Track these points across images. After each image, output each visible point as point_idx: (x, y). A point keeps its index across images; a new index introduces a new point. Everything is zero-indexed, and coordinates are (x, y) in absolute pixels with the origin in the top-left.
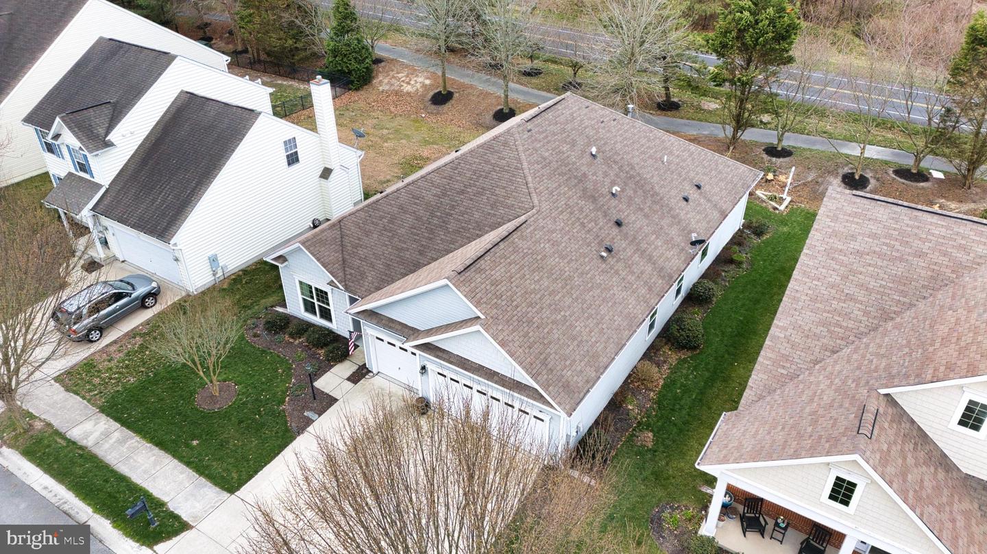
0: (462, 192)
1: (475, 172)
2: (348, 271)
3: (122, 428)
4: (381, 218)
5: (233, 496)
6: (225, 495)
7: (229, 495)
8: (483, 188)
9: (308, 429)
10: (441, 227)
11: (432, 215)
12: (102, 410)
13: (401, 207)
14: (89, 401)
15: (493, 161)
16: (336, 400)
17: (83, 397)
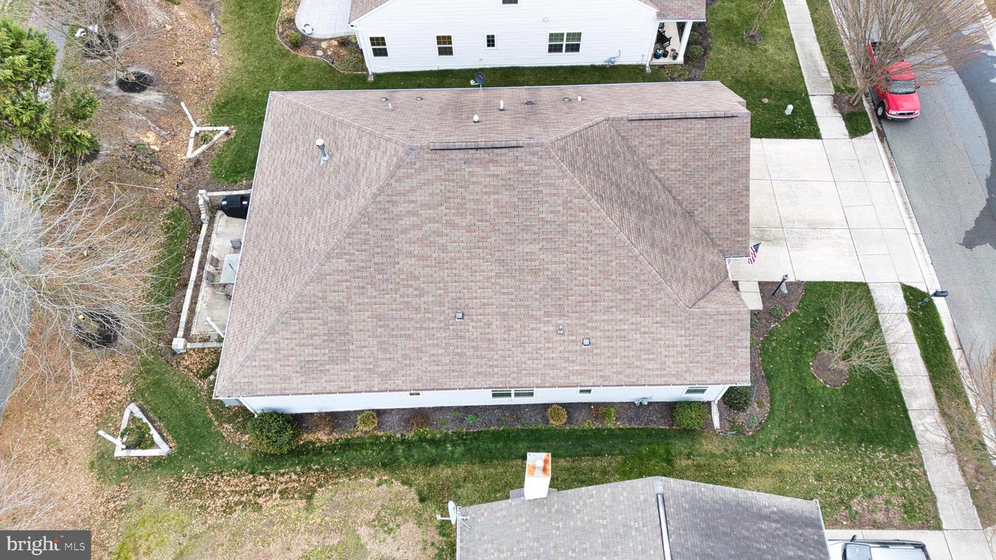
0: (618, 186)
1: (598, 177)
2: (716, 281)
3: (908, 408)
4: (668, 264)
5: (867, 282)
6: (871, 286)
7: (869, 284)
8: (608, 166)
9: (794, 281)
10: (650, 201)
11: (645, 212)
12: (915, 442)
13: (652, 246)
14: (922, 465)
15: (582, 160)
16: (760, 283)
17: (925, 473)
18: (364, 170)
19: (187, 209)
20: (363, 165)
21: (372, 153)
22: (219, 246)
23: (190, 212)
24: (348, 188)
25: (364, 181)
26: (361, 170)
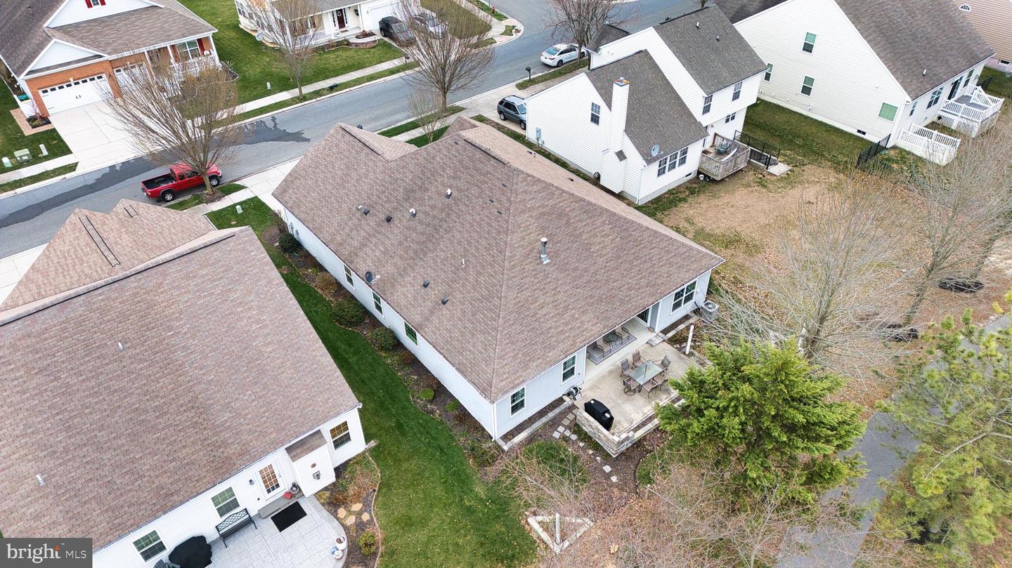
18: (543, 206)
19: (635, 478)
20: (541, 210)
21: (530, 206)
22: (638, 413)
23: (635, 472)
24: (560, 216)
25: (552, 202)
26: (544, 210)
